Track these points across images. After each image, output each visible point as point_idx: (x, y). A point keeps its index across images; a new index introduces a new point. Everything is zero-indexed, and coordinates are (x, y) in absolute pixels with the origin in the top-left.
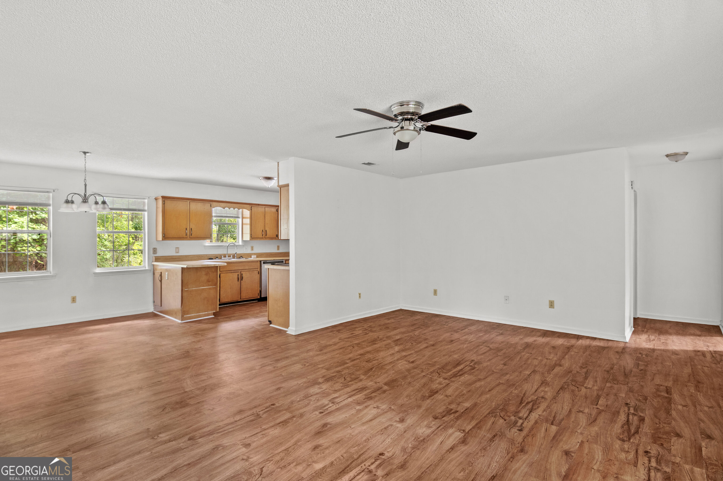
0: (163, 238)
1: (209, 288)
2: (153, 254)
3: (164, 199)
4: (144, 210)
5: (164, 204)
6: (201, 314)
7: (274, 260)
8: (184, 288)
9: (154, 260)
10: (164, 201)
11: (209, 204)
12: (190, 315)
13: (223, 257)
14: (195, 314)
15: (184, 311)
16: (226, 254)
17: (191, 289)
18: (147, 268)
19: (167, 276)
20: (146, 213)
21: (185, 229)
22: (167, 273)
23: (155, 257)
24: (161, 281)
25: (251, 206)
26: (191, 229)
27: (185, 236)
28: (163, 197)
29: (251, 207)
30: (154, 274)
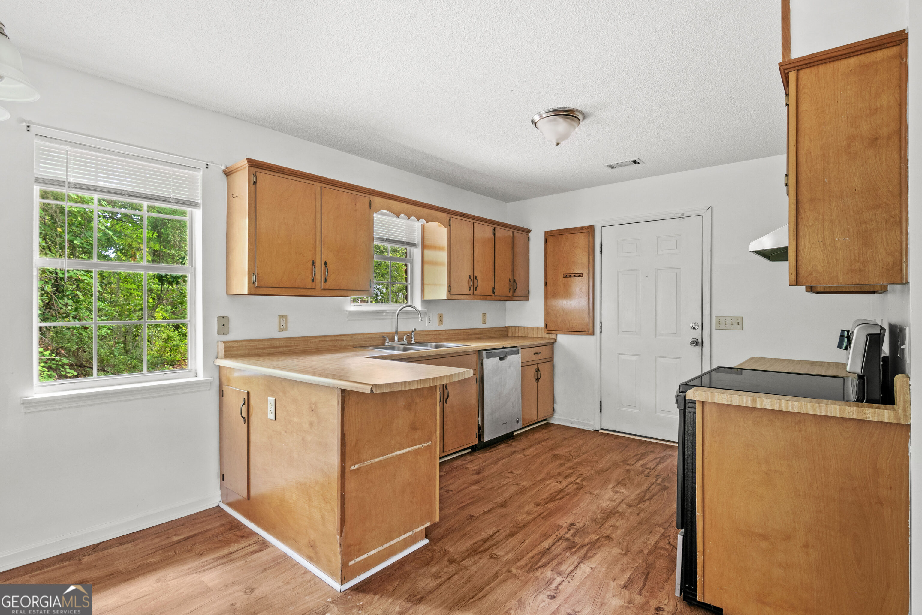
0: (252, 285)
1: (416, 452)
2: (219, 333)
3: (253, 170)
4: (193, 204)
5: (255, 183)
6: (396, 541)
7: (503, 348)
8: (348, 463)
9: (221, 353)
10: (255, 175)
11: (367, 201)
12: (365, 556)
13: (387, 340)
14: (381, 548)
15: (349, 546)
16: (393, 334)
17: (368, 463)
18: (201, 377)
19: (271, 409)
20: (198, 214)
21: (311, 262)
22: (271, 400)
23: (224, 342)
24: (247, 420)
25: (449, 216)
26: (326, 264)
27: (310, 285)
28: (253, 164)
29: (450, 220)
30: (222, 394)
